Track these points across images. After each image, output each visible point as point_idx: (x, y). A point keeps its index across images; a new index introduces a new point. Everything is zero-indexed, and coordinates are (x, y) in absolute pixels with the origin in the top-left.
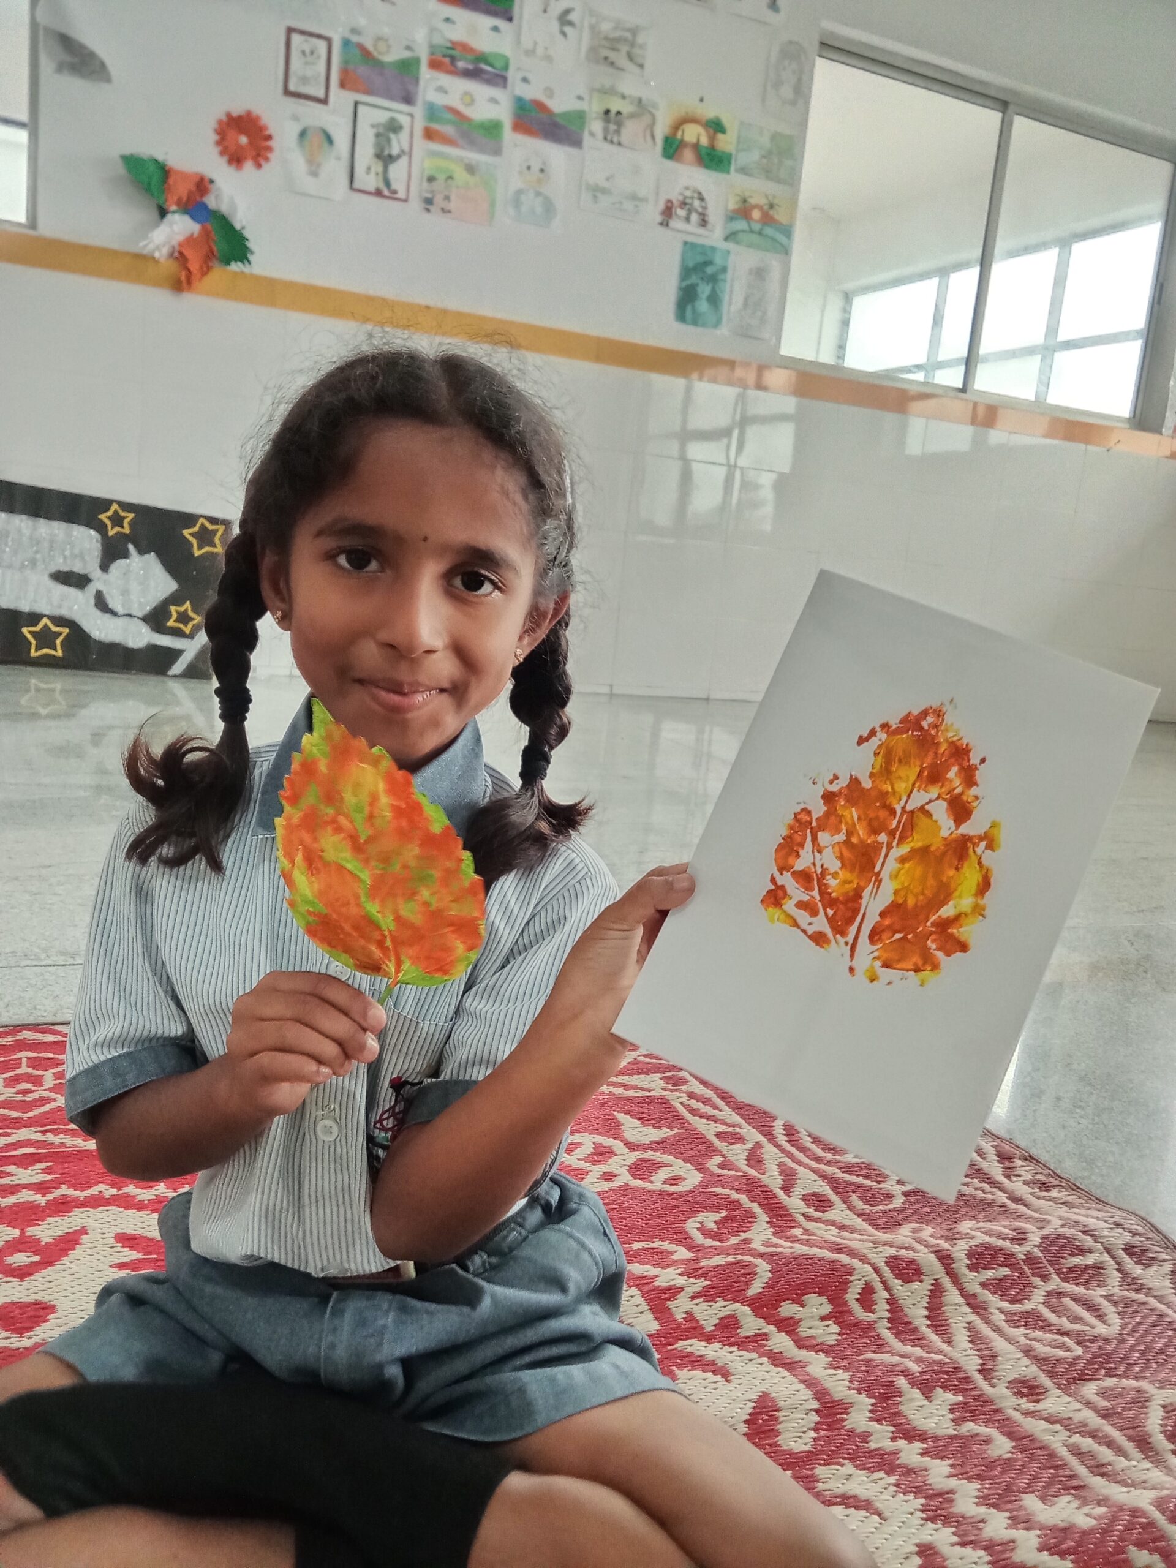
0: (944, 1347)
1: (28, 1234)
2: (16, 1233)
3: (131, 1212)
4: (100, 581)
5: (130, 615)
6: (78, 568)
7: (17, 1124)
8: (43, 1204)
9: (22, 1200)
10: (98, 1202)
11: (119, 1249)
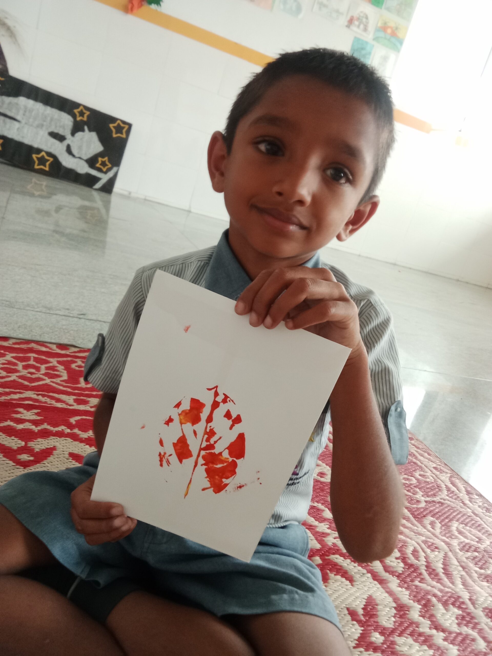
0: (451, 585)
1: (29, 445)
2: (23, 444)
3: (77, 443)
4: (70, 140)
5: (80, 158)
6: (61, 132)
7: (27, 388)
8: (36, 431)
9: (26, 427)
10: (60, 434)
11: (70, 460)
